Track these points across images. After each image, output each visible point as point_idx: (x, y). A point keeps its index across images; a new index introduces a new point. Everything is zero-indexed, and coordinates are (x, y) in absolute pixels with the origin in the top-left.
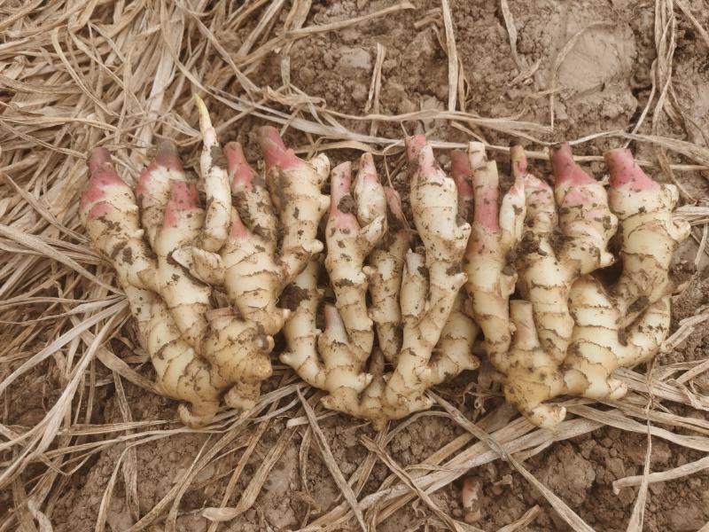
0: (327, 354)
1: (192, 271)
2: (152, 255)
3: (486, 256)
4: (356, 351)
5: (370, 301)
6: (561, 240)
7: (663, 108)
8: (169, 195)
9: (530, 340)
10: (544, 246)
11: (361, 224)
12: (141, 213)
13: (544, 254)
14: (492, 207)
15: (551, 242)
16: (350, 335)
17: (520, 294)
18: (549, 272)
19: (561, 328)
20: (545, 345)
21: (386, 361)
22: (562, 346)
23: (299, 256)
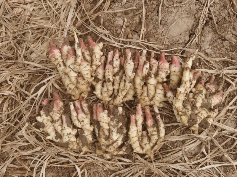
0: (103, 93)
1: (74, 70)
2: (65, 65)
3: (139, 77)
4: (109, 94)
5: (113, 84)
6: (157, 75)
7: (195, 40)
8: (68, 52)
9: (145, 94)
10: (153, 76)
11: (114, 68)
12: (62, 56)
13: (152, 78)
14: (142, 67)
15: (154, 75)
16: (108, 90)
17: (146, 84)
18: (152, 81)
19: (152, 93)
20: (148, 96)
21: (115, 96)
22: (151, 96)
23: (96, 66)
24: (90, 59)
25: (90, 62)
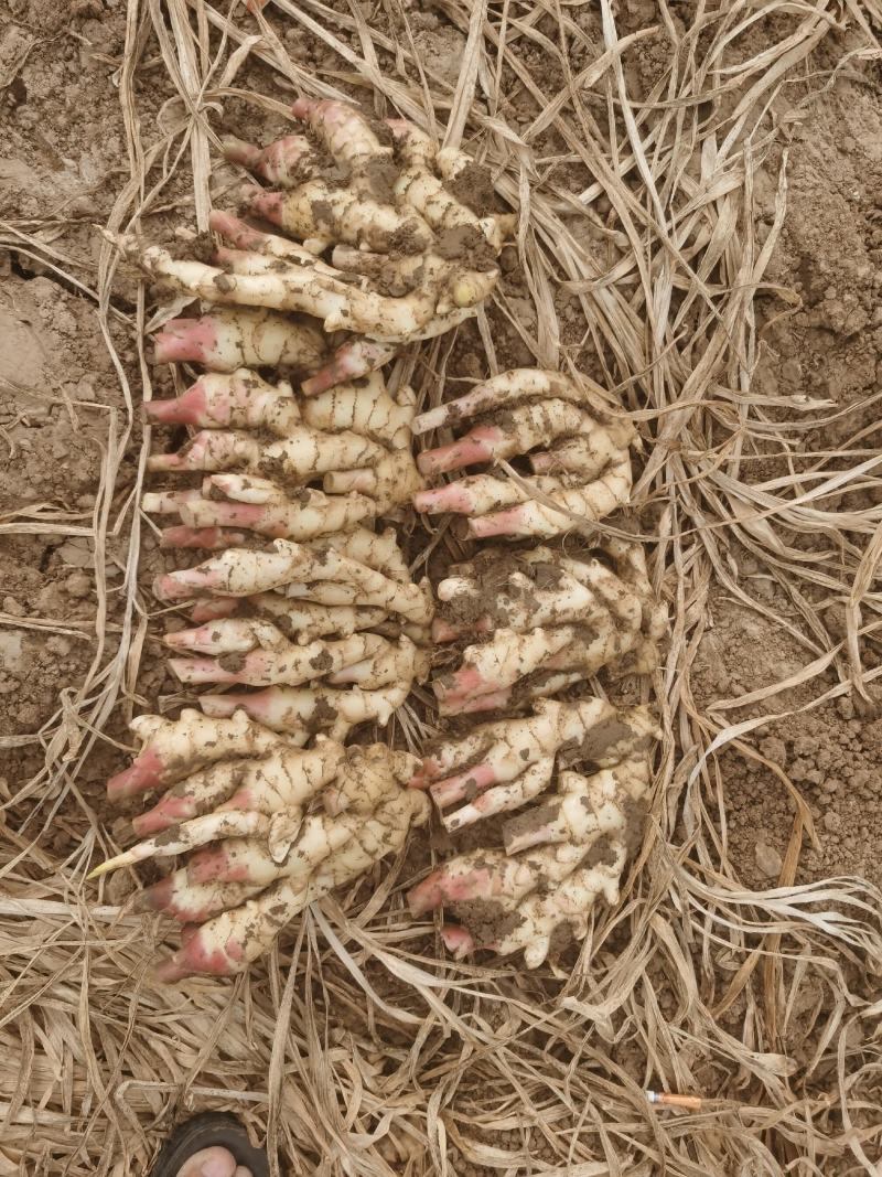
0: (382, 680)
1: (293, 838)
2: (273, 886)
3: (290, 520)
4: (382, 652)
5: (334, 637)
6: (266, 432)
9: (366, 478)
10: (275, 451)
11: (258, 646)
13: (285, 455)
14: (239, 510)
15: (268, 444)
16: (367, 658)
17: (317, 481)
18: (301, 451)
19: (356, 447)
20: (371, 465)
21: (388, 620)
22: (373, 450)
23: (255, 734)
24: (229, 768)
25: (240, 764)
